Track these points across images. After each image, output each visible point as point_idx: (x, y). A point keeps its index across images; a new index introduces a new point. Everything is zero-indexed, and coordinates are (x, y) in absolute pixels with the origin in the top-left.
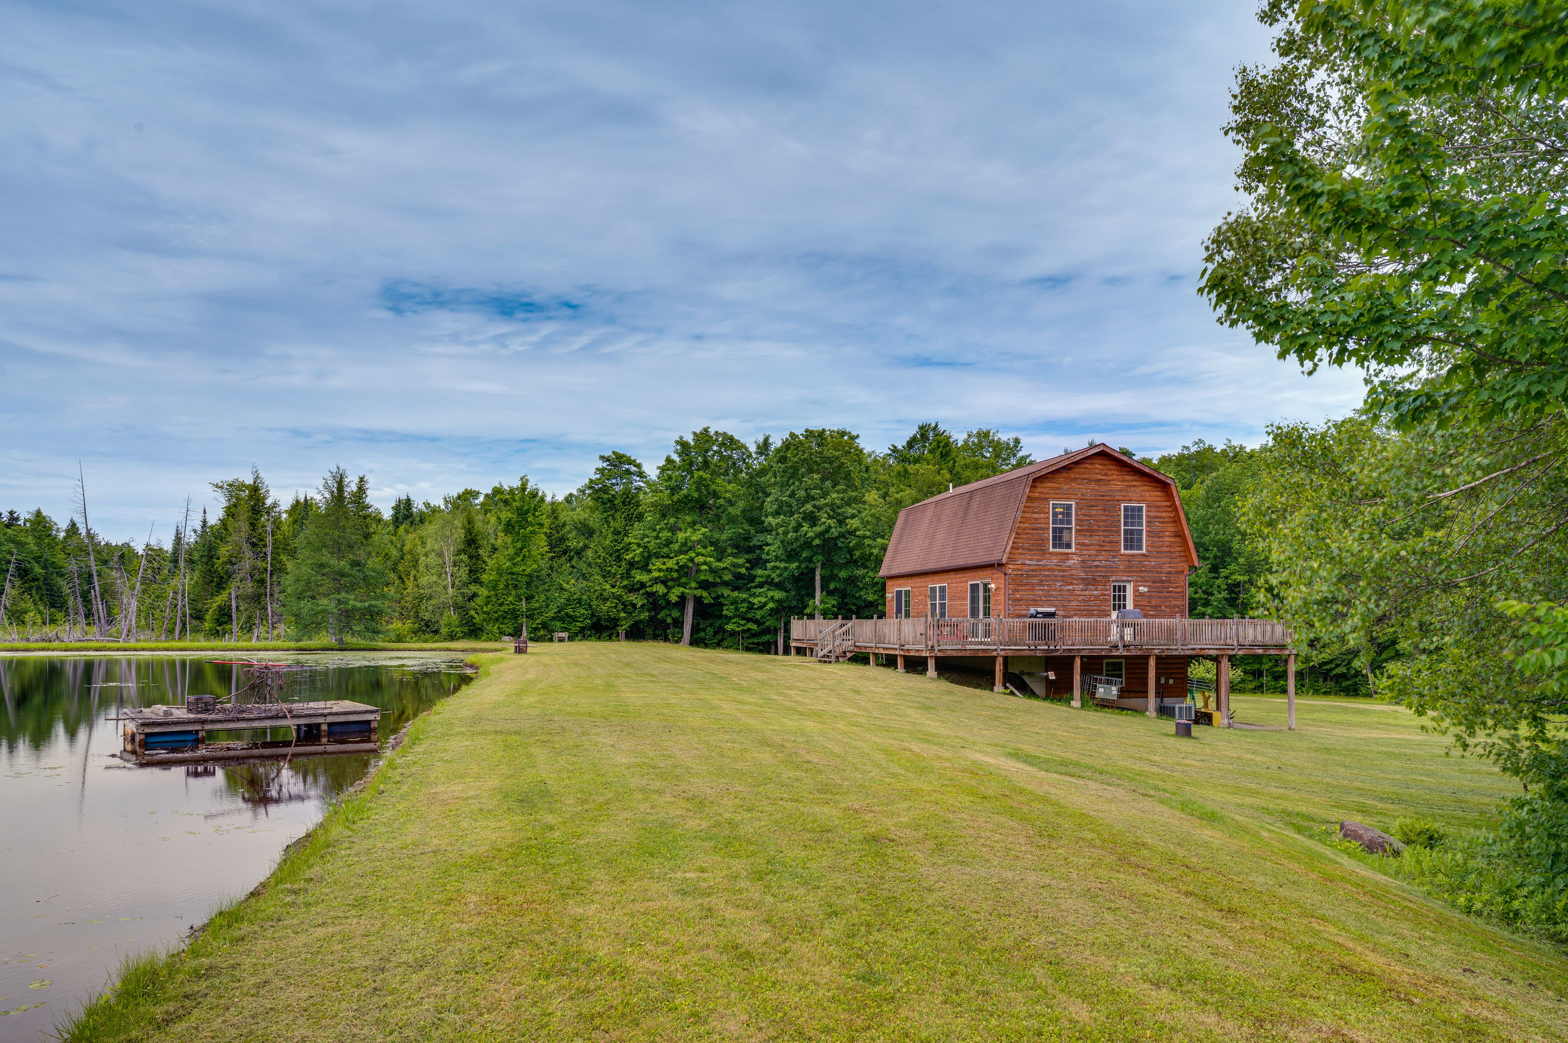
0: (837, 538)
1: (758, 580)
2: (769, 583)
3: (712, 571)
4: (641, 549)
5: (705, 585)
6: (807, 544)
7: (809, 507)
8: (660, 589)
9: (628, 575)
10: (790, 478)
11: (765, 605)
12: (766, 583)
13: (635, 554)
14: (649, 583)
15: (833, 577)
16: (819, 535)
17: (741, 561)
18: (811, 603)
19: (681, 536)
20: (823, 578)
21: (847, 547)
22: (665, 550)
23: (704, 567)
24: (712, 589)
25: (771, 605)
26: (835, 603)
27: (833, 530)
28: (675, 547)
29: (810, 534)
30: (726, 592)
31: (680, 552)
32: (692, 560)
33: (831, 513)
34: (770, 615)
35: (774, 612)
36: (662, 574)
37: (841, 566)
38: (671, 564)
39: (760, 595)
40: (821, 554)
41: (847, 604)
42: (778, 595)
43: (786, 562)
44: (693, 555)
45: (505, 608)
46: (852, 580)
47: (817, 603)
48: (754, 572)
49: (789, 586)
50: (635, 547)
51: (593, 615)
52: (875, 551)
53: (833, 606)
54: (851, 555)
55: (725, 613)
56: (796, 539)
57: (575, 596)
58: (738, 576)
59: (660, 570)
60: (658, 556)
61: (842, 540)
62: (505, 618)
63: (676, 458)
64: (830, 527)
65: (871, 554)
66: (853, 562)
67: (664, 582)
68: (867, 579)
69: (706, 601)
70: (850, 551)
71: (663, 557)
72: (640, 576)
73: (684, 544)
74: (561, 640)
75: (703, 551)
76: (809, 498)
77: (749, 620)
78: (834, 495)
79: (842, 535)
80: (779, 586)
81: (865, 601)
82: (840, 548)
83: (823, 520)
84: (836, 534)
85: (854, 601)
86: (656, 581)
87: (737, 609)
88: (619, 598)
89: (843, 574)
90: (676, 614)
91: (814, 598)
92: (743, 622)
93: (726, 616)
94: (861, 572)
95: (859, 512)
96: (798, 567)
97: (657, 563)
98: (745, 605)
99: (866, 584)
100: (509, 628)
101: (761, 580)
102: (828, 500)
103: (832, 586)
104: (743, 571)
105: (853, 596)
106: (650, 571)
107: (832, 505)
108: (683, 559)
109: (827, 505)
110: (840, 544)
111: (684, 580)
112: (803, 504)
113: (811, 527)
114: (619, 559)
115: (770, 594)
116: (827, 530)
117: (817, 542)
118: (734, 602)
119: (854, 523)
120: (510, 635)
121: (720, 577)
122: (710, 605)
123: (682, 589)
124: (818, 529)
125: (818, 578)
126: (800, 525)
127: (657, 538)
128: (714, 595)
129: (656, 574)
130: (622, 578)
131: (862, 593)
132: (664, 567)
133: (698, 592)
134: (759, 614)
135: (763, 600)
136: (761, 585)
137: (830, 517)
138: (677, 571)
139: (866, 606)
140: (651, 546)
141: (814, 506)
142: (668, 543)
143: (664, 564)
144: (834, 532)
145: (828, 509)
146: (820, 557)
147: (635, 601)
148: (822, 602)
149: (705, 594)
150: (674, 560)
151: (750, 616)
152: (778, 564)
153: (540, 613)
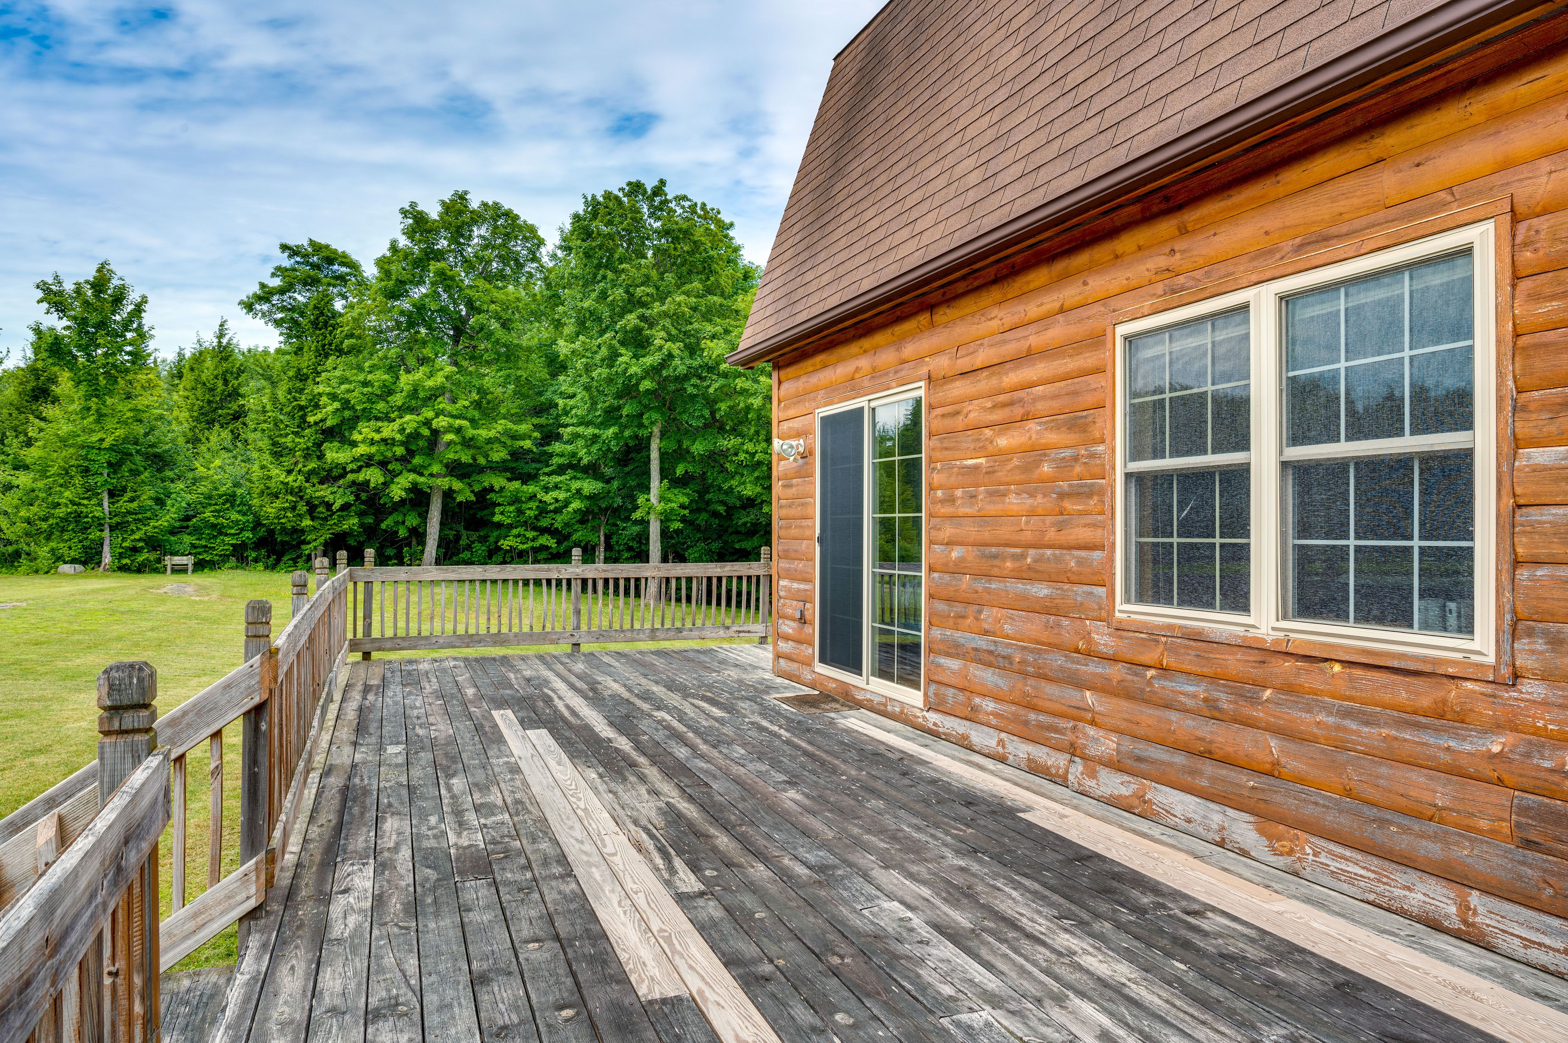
0: (686, 378)
1: (556, 460)
2: (573, 466)
3: (468, 443)
4: (337, 405)
5: (455, 469)
6: (629, 390)
7: (631, 319)
8: (374, 476)
9: (316, 451)
10: (599, 266)
11: (567, 503)
12: (571, 466)
13: (328, 414)
14: (354, 466)
15: (681, 454)
16: (654, 371)
17: (524, 428)
18: (641, 500)
19: (406, 380)
20: (663, 455)
21: (705, 397)
22: (381, 406)
23: (449, 437)
24: (475, 477)
25: (576, 505)
26: (685, 500)
27: (677, 362)
28: (398, 399)
29: (633, 370)
30: (498, 481)
31: (405, 409)
32: (427, 423)
33: (674, 332)
34: (582, 522)
35: (583, 517)
36: (373, 449)
37: (694, 434)
38: (389, 430)
39: (556, 487)
40: (657, 409)
41: (708, 503)
42: (589, 486)
43: (598, 426)
44: (430, 414)
45: (61, 512)
46: (715, 458)
47: (654, 499)
48: (549, 449)
49: (608, 471)
50: (324, 400)
51: (258, 524)
52: (757, 402)
53: (682, 506)
54: (713, 413)
55: (497, 518)
56: (610, 381)
57: (223, 489)
58: (516, 455)
59: (372, 442)
60: (367, 415)
61: (694, 381)
62: (63, 530)
63: (403, 242)
64: (670, 356)
65: (748, 408)
66: (715, 425)
67: (383, 464)
68: (742, 456)
69: (460, 498)
70: (711, 403)
71: (377, 419)
72: (335, 454)
73: (414, 393)
74: (180, 570)
75: (449, 408)
76: (632, 303)
77: (543, 531)
78: (680, 298)
79: (693, 373)
80: (592, 470)
81: (740, 497)
82: (693, 397)
83: (657, 342)
84: (682, 369)
85: (722, 497)
86: (368, 461)
87: (520, 512)
88: (299, 493)
89: (698, 448)
90: (412, 520)
91: (647, 489)
92: (531, 534)
93: (499, 525)
94: (728, 443)
95: (727, 332)
96: (616, 436)
97: (364, 431)
98: (533, 504)
99: (740, 464)
100: (71, 547)
101: (561, 461)
102: (668, 306)
103: (680, 470)
104: (527, 444)
105: (720, 489)
106: (354, 444)
107: (676, 317)
108: (410, 421)
109: (666, 314)
110: (690, 390)
111: (417, 460)
112: (621, 316)
113: (636, 356)
114: (303, 423)
115: (575, 485)
116: (663, 364)
117: (646, 385)
118: (516, 500)
119: (715, 348)
120: (74, 561)
121: (486, 456)
122: (468, 504)
123: (412, 477)
124: (649, 360)
125: (654, 455)
126: (614, 355)
127: (365, 384)
128: (477, 487)
129: (362, 449)
130: (307, 457)
131: (734, 483)
132: (377, 437)
133: (444, 483)
134: (559, 521)
135: (562, 495)
136: (561, 470)
137: (671, 338)
138: (402, 443)
139: (744, 507)
140: (355, 397)
141: (643, 318)
142: (388, 391)
143: (378, 431)
144: (679, 366)
145: (667, 322)
146: (655, 416)
147: (330, 498)
148: (662, 499)
149: (457, 485)
150: (396, 425)
151: (544, 523)
152: (580, 429)
153: (144, 521)
